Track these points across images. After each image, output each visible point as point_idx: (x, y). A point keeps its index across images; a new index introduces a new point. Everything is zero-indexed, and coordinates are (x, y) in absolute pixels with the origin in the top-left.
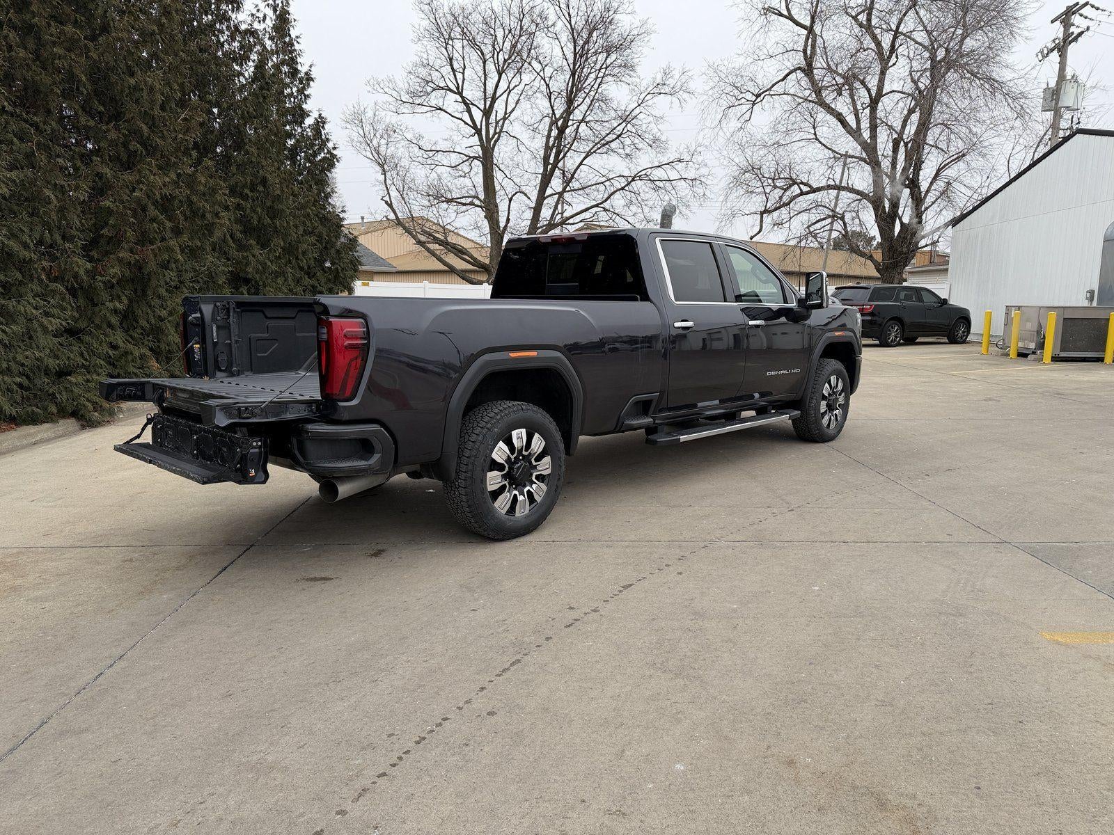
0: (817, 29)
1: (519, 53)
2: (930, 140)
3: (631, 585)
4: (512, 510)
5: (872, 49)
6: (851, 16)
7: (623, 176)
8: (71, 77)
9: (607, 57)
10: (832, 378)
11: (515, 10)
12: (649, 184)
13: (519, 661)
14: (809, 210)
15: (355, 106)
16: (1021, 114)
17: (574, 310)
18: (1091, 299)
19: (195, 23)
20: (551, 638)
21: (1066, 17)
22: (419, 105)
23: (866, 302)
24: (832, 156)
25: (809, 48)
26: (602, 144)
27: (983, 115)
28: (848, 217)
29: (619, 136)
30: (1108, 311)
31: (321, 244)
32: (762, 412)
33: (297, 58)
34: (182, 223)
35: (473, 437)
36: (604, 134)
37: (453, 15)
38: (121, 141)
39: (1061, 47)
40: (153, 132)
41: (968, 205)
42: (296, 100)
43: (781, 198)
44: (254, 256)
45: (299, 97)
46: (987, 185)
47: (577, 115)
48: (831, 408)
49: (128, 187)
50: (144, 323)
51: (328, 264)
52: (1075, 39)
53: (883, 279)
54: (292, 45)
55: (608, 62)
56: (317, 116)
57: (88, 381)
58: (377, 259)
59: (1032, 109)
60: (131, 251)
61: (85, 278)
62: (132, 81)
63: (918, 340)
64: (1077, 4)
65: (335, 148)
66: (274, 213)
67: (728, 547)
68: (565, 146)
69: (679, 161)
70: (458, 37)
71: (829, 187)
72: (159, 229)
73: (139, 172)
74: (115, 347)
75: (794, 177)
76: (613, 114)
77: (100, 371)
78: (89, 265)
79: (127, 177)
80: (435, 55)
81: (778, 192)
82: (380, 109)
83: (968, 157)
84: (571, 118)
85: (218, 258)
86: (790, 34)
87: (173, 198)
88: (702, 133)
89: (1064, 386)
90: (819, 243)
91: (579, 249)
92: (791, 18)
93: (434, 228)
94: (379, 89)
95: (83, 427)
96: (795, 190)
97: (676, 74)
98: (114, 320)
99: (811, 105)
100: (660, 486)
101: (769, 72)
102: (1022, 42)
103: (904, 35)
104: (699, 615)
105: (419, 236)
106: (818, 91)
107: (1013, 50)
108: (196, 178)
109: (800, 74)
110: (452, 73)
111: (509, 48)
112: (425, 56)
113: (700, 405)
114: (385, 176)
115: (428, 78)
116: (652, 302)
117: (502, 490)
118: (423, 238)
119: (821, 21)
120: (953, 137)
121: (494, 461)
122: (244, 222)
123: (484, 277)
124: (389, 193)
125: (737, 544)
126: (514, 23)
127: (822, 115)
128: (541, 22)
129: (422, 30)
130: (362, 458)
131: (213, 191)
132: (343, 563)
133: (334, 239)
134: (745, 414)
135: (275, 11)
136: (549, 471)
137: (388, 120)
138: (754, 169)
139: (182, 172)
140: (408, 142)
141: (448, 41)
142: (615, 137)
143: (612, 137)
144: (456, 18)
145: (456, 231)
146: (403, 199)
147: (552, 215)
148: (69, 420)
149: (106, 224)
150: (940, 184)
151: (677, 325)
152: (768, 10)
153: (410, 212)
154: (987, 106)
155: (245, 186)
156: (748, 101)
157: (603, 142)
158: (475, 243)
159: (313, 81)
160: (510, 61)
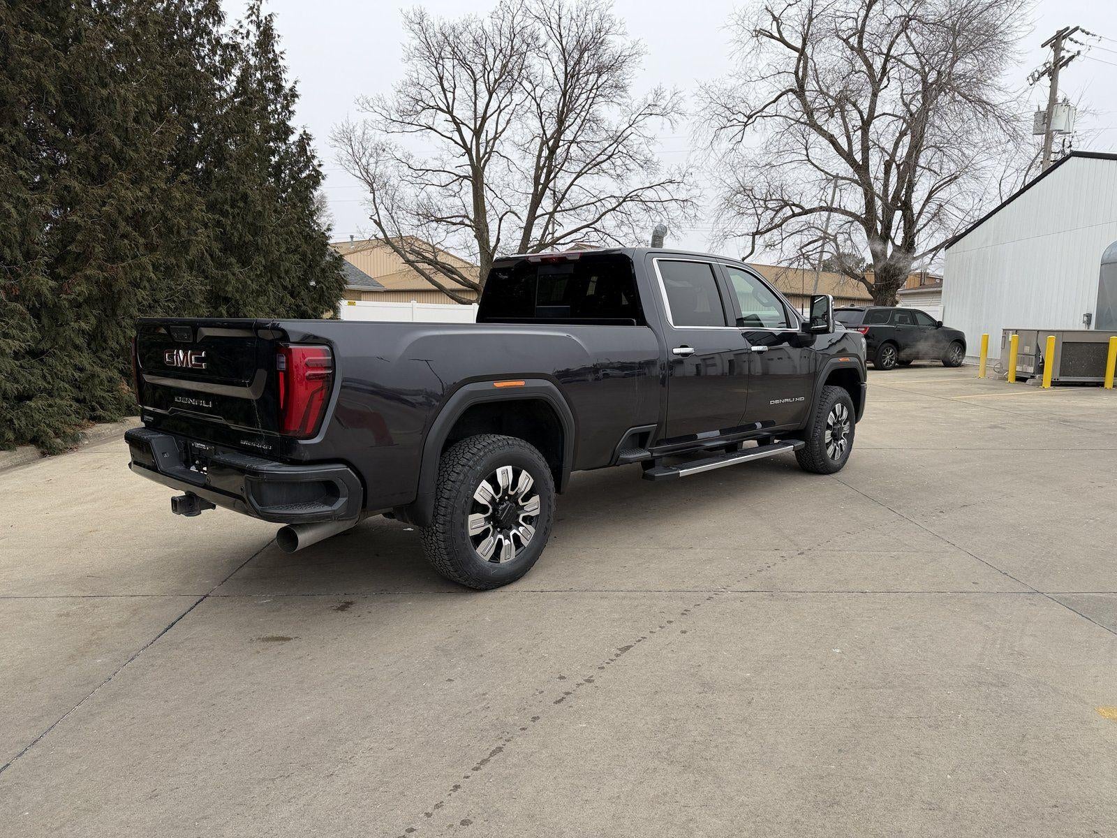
0: (809, 51)
1: (510, 73)
2: (922, 162)
3: (628, 648)
4: (496, 556)
5: (863, 72)
6: (842, 39)
7: (615, 197)
8: (39, 87)
9: (598, 78)
10: (836, 406)
11: (506, 30)
12: (640, 205)
13: (500, 749)
14: (802, 231)
15: (344, 124)
16: (1014, 137)
17: (565, 335)
18: (1089, 323)
19: (175, 37)
20: (538, 718)
21: (1056, 42)
22: (409, 123)
23: (861, 325)
24: (824, 177)
25: (801, 70)
26: (593, 165)
27: (976, 138)
28: (840, 238)
29: (610, 156)
30: (1108, 335)
31: (305, 262)
32: (764, 442)
33: (281, 74)
34: (156, 240)
35: (453, 477)
36: (595, 154)
37: (443, 34)
38: (92, 153)
39: (1052, 71)
40: (126, 145)
41: (960, 227)
42: (280, 116)
43: (772, 219)
44: (234, 274)
45: (284, 114)
46: (979, 207)
47: (568, 135)
48: (835, 437)
49: (97, 201)
50: (113, 345)
51: (313, 283)
52: (1066, 63)
53: (876, 301)
54: (276, 61)
55: (600, 82)
56: (302, 132)
57: (50, 406)
58: (365, 278)
59: (1025, 132)
60: (100, 268)
61: (49, 296)
62: (104, 92)
63: (912, 364)
64: (1068, 28)
65: (320, 165)
66: (256, 230)
67: (735, 599)
68: (555, 166)
69: (671, 182)
70: (449, 57)
71: (822, 209)
72: (130, 245)
73: (110, 185)
74: (81, 370)
75: (786, 198)
76: (604, 135)
77: (64, 394)
78: (52, 283)
79: (97, 191)
80: (426, 74)
81: (770, 214)
82: (369, 128)
83: (960, 180)
84: (562, 138)
85: (196, 277)
86: (781, 56)
87: (145, 213)
88: (693, 155)
89: (1069, 412)
90: (812, 265)
91: (571, 270)
92: (782, 40)
93: (424, 247)
94: (368, 108)
95: (44, 455)
96: (787, 211)
97: (668, 95)
98: (80, 341)
99: (803, 127)
100: (658, 524)
101: (761, 93)
102: (1014, 65)
103: (895, 58)
104: (707, 686)
105: (408, 255)
106: (809, 112)
107: (1004, 73)
108: (171, 193)
109: (791, 96)
110: (442, 92)
111: (499, 67)
112: (415, 75)
113: (700, 436)
114: (374, 195)
115: (418, 97)
116: (649, 327)
117: (485, 534)
118: (412, 257)
119: (812, 43)
120: (945, 159)
121: (476, 503)
122: (224, 239)
123: (474, 297)
124: (377, 212)
125: (746, 595)
126: (505, 43)
127: (814, 137)
128: (532, 42)
129: (412, 49)
130: (326, 503)
131: (190, 207)
132: (305, 618)
133: (318, 258)
134: (746, 445)
135: (258, 27)
136: (537, 512)
137: (377, 138)
138: (746, 191)
139: (156, 187)
140: (397, 161)
141: (438, 61)
142: (606, 157)
143: (603, 157)
144: (446, 38)
145: (445, 250)
146: (392, 217)
147: (543, 235)
148: (28, 448)
149: (74, 240)
150: (932, 207)
151: (676, 351)
152: (759, 33)
153: (399, 231)
154: (979, 129)
155: (225, 202)
156: (739, 122)
157: (594, 162)
158: (465, 262)
159: (298, 97)
160: (501, 81)
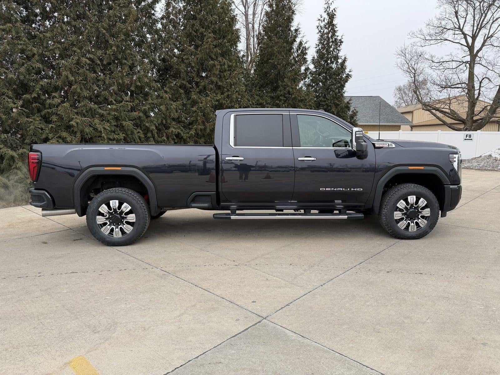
10: (409, 197)
58: (404, 119)
65: (350, 71)
116: (214, 147)
121: (100, 212)
134: (312, 211)
135: (329, 15)
151: (228, 158)
